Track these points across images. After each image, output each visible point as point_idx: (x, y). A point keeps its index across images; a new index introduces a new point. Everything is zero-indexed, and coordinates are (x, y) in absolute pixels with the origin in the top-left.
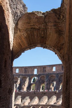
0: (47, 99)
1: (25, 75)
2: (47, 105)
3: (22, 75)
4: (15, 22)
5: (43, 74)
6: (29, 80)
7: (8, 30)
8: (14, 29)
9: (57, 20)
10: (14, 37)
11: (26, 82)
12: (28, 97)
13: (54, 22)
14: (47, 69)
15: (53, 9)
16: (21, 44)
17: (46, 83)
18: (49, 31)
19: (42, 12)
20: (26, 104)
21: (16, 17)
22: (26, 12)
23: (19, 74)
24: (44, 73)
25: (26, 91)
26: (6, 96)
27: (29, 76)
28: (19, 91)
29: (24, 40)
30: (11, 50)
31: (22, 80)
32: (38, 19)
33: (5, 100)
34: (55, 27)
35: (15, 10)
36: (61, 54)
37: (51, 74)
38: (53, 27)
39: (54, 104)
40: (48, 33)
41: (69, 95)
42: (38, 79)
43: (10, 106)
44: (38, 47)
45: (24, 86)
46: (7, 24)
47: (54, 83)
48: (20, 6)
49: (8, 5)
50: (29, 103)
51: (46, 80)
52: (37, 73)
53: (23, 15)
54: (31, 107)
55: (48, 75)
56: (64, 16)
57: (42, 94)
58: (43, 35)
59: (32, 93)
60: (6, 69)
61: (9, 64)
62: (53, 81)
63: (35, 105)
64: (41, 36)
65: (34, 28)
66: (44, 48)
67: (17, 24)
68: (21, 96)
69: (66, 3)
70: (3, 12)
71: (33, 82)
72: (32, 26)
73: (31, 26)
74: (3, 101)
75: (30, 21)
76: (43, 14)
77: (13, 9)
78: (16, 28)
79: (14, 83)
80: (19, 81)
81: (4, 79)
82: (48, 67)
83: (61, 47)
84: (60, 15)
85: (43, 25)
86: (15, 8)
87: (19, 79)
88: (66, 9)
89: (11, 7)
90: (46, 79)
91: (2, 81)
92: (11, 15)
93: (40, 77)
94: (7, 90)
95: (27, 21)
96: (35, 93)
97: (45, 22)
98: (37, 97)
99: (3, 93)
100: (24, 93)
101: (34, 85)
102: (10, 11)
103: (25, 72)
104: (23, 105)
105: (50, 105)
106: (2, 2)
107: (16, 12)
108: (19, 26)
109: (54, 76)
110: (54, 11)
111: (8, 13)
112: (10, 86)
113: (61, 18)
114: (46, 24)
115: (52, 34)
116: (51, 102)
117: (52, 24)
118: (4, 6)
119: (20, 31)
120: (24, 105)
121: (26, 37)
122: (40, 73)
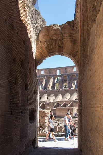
0: (69, 96)
1: (49, 76)
2: (70, 101)
3: (47, 76)
4: (36, 34)
5: (65, 75)
6: (53, 80)
7: (31, 42)
8: (36, 41)
9: (72, 31)
10: (36, 48)
11: (50, 82)
12: (52, 95)
13: (69, 33)
14: (69, 70)
15: (68, 22)
16: (43, 53)
17: (68, 82)
18: (65, 41)
19: (59, 25)
20: (52, 100)
21: (37, 31)
22: (45, 26)
23: (44, 75)
24: (66, 73)
25: (50, 90)
26: (32, 96)
27: (52, 76)
28: (45, 90)
29: (44, 49)
30: (34, 58)
31: (47, 80)
32: (55, 31)
33: (31, 99)
34: (70, 37)
35: (36, 25)
36: (75, 60)
37: (72, 74)
38: (68, 38)
39: (76, 100)
40: (64, 43)
41: (81, 94)
42: (61, 79)
43: (36, 104)
44: (56, 54)
45: (49, 85)
46: (29, 37)
47: (75, 82)
48: (39, 21)
49: (30, 21)
50: (54, 100)
51: (67, 80)
52: (60, 74)
53: (42, 28)
54: (55, 103)
55: (69, 75)
56: (77, 28)
57: (64, 91)
58: (60, 45)
59: (56, 91)
60: (31, 74)
61: (33, 70)
62: (74, 80)
63: (59, 101)
64: (58, 46)
65: (52, 39)
66: (62, 55)
67: (38, 37)
68: (47, 94)
69: (78, 17)
70: (25, 28)
71: (57, 81)
72: (51, 37)
73: (49, 37)
74: (30, 100)
75: (49, 34)
76: (60, 26)
77: (34, 24)
78: (38, 40)
79: (38, 85)
80: (44, 81)
81: (29, 83)
82: (69, 68)
83: (76, 54)
84: (74, 27)
85: (60, 36)
86: (36, 23)
87: (44, 79)
88: (78, 22)
89: (32, 23)
90: (68, 78)
91: (28, 85)
92: (32, 30)
93: (63, 77)
94: (33, 92)
95: (46, 34)
96: (58, 91)
97: (61, 33)
98: (60, 94)
99: (29, 94)
100: (49, 91)
101: (58, 84)
102: (32, 26)
103: (50, 73)
104: (48, 102)
105: (72, 101)
106: (24, 20)
107: (36, 27)
108: (40, 38)
109: (75, 76)
110: (69, 23)
111: (30, 28)
112: (35, 88)
113: (75, 29)
114: (63, 35)
115: (67, 43)
116: (73, 98)
117: (67, 35)
118: (26, 23)
119: (40, 42)
120: (50, 102)
121: (46, 47)
122: (62, 74)
